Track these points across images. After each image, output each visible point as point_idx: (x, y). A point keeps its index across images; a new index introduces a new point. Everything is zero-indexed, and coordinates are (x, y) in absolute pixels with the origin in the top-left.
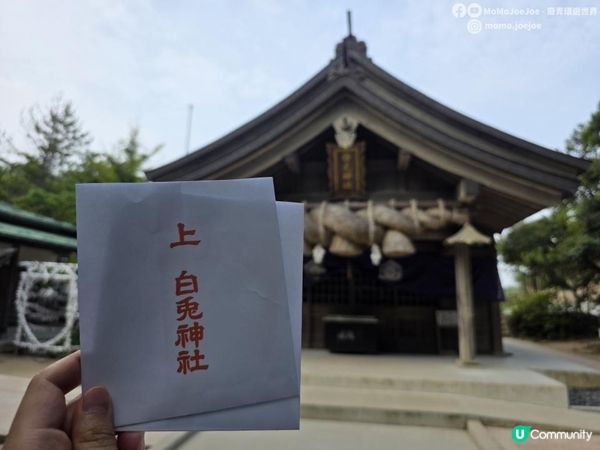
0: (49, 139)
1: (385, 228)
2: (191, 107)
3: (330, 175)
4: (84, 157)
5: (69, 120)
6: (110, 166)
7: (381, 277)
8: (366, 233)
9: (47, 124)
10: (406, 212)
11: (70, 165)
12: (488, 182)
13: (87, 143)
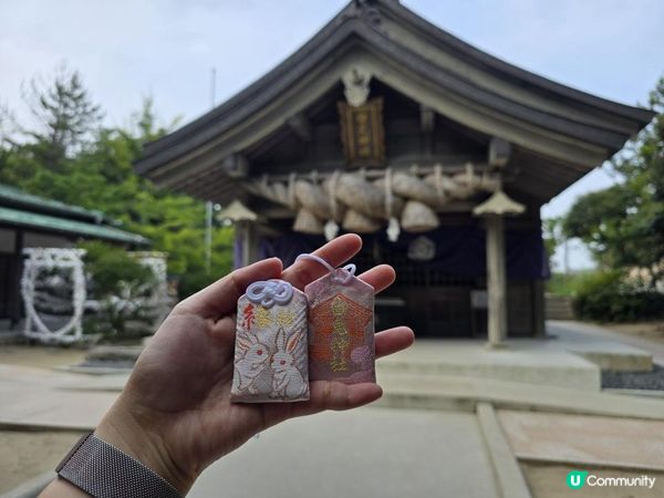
0: (58, 116)
1: (405, 199)
2: (214, 71)
3: (344, 140)
4: (97, 134)
5: (77, 93)
6: (124, 142)
7: (411, 256)
8: (382, 206)
9: (53, 97)
10: (429, 179)
11: (84, 144)
12: (521, 140)
13: (100, 118)
